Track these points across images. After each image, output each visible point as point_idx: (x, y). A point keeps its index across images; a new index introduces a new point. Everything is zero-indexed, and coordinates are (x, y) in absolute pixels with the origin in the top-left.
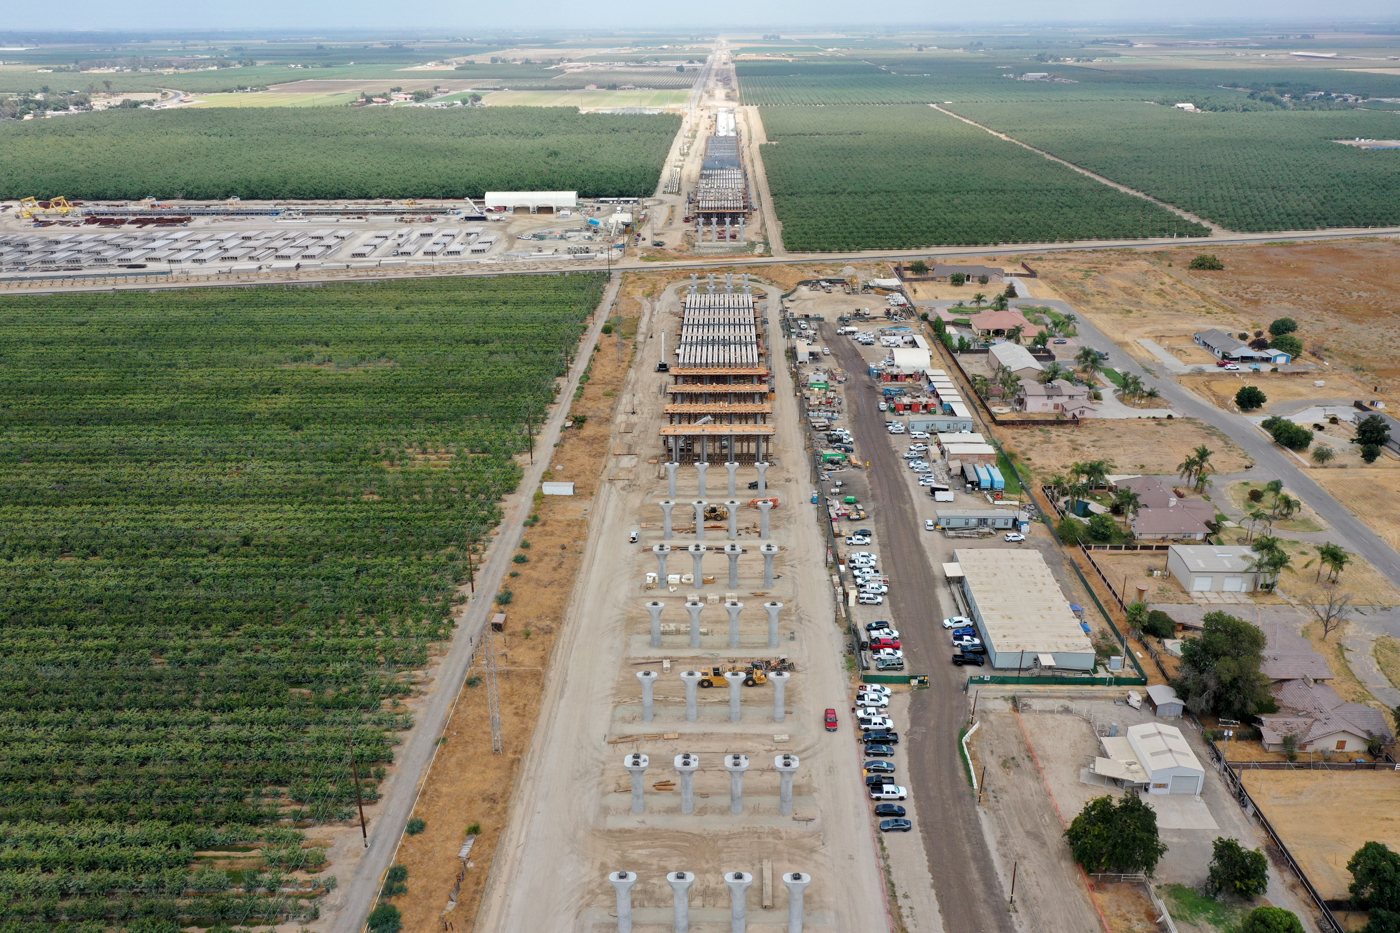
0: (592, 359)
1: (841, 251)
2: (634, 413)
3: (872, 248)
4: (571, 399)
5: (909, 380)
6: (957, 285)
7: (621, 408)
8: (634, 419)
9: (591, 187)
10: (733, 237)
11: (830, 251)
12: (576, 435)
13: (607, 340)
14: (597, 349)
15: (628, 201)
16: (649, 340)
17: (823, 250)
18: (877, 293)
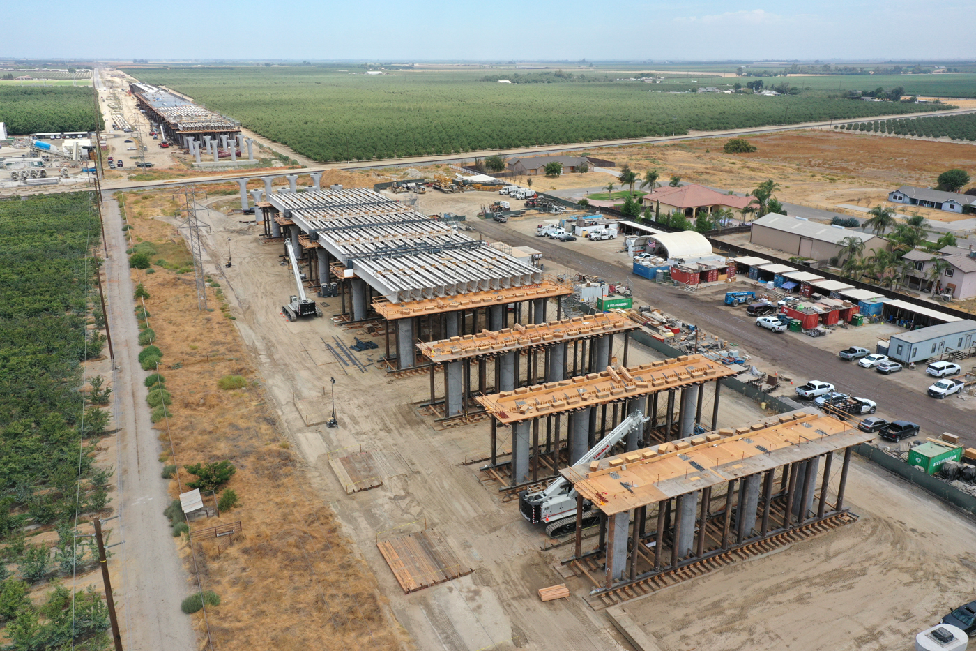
0: (141, 316)
1: (380, 158)
2: (333, 424)
3: (410, 155)
4: (146, 413)
5: (722, 277)
6: (553, 177)
7: (287, 415)
8: (346, 439)
9: (19, 122)
10: (238, 155)
11: (369, 159)
12: (234, 537)
13: (149, 282)
14: (140, 293)
15: (76, 136)
16: (228, 271)
17: (359, 159)
18: (478, 189)
